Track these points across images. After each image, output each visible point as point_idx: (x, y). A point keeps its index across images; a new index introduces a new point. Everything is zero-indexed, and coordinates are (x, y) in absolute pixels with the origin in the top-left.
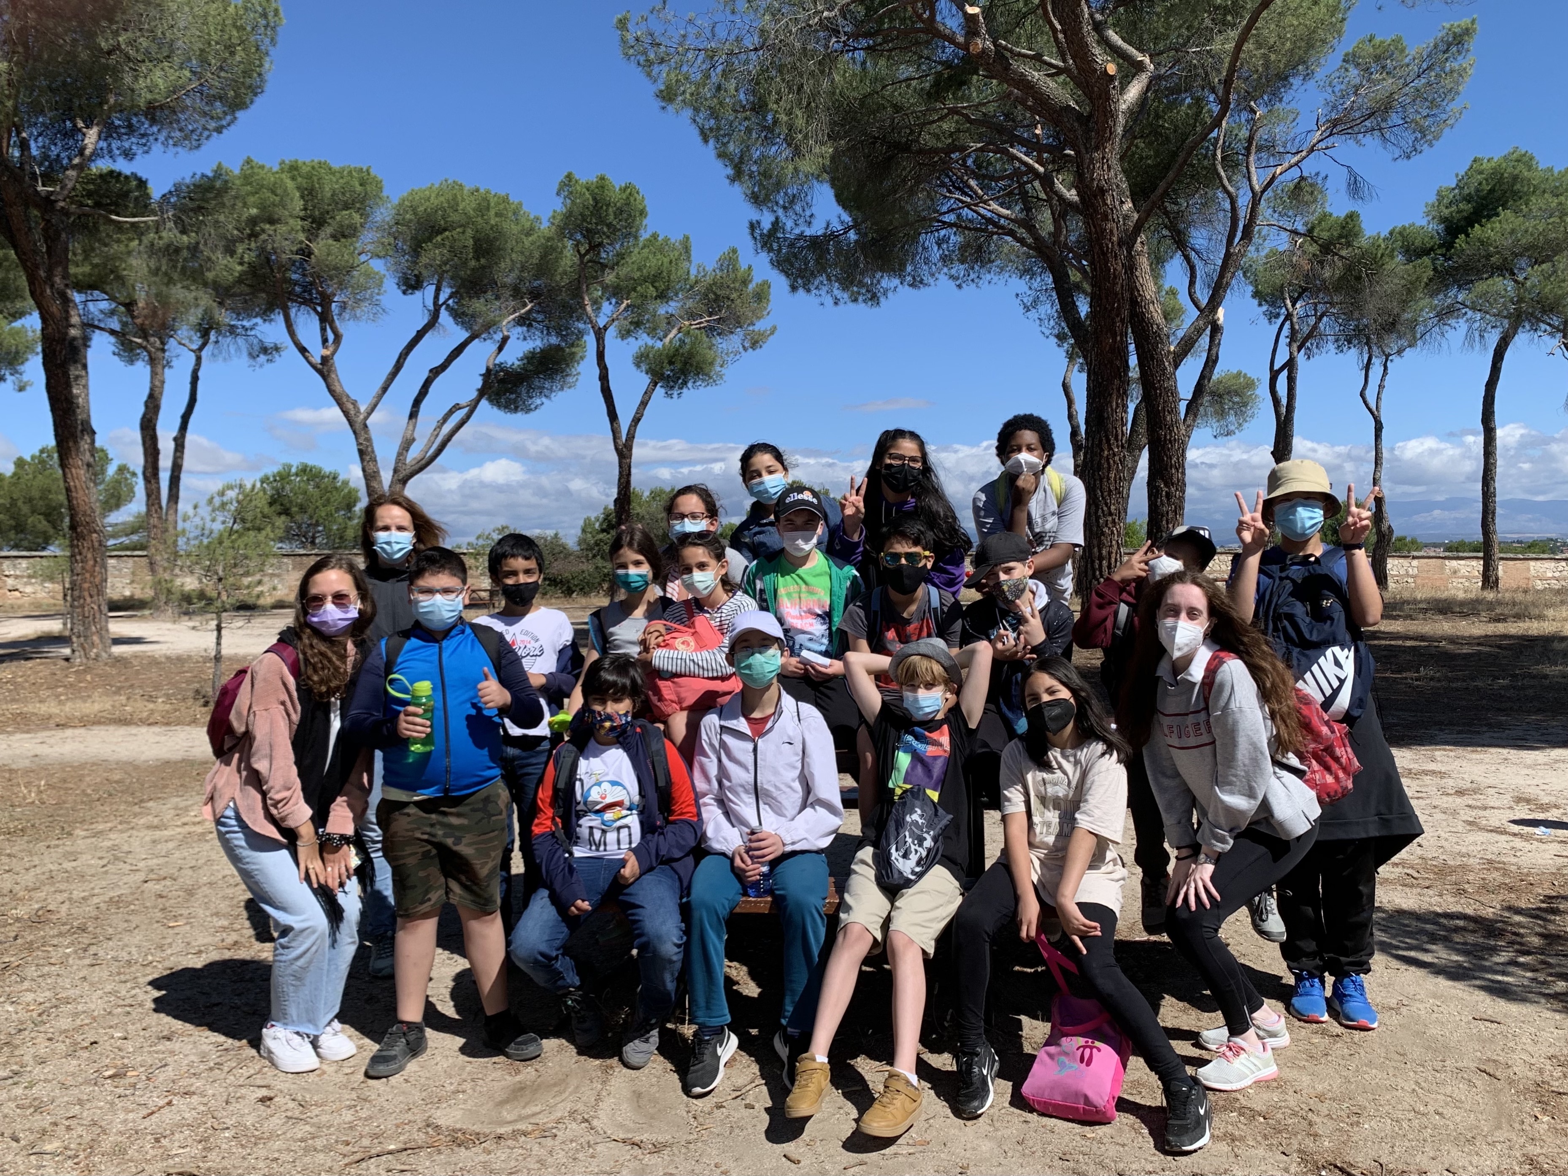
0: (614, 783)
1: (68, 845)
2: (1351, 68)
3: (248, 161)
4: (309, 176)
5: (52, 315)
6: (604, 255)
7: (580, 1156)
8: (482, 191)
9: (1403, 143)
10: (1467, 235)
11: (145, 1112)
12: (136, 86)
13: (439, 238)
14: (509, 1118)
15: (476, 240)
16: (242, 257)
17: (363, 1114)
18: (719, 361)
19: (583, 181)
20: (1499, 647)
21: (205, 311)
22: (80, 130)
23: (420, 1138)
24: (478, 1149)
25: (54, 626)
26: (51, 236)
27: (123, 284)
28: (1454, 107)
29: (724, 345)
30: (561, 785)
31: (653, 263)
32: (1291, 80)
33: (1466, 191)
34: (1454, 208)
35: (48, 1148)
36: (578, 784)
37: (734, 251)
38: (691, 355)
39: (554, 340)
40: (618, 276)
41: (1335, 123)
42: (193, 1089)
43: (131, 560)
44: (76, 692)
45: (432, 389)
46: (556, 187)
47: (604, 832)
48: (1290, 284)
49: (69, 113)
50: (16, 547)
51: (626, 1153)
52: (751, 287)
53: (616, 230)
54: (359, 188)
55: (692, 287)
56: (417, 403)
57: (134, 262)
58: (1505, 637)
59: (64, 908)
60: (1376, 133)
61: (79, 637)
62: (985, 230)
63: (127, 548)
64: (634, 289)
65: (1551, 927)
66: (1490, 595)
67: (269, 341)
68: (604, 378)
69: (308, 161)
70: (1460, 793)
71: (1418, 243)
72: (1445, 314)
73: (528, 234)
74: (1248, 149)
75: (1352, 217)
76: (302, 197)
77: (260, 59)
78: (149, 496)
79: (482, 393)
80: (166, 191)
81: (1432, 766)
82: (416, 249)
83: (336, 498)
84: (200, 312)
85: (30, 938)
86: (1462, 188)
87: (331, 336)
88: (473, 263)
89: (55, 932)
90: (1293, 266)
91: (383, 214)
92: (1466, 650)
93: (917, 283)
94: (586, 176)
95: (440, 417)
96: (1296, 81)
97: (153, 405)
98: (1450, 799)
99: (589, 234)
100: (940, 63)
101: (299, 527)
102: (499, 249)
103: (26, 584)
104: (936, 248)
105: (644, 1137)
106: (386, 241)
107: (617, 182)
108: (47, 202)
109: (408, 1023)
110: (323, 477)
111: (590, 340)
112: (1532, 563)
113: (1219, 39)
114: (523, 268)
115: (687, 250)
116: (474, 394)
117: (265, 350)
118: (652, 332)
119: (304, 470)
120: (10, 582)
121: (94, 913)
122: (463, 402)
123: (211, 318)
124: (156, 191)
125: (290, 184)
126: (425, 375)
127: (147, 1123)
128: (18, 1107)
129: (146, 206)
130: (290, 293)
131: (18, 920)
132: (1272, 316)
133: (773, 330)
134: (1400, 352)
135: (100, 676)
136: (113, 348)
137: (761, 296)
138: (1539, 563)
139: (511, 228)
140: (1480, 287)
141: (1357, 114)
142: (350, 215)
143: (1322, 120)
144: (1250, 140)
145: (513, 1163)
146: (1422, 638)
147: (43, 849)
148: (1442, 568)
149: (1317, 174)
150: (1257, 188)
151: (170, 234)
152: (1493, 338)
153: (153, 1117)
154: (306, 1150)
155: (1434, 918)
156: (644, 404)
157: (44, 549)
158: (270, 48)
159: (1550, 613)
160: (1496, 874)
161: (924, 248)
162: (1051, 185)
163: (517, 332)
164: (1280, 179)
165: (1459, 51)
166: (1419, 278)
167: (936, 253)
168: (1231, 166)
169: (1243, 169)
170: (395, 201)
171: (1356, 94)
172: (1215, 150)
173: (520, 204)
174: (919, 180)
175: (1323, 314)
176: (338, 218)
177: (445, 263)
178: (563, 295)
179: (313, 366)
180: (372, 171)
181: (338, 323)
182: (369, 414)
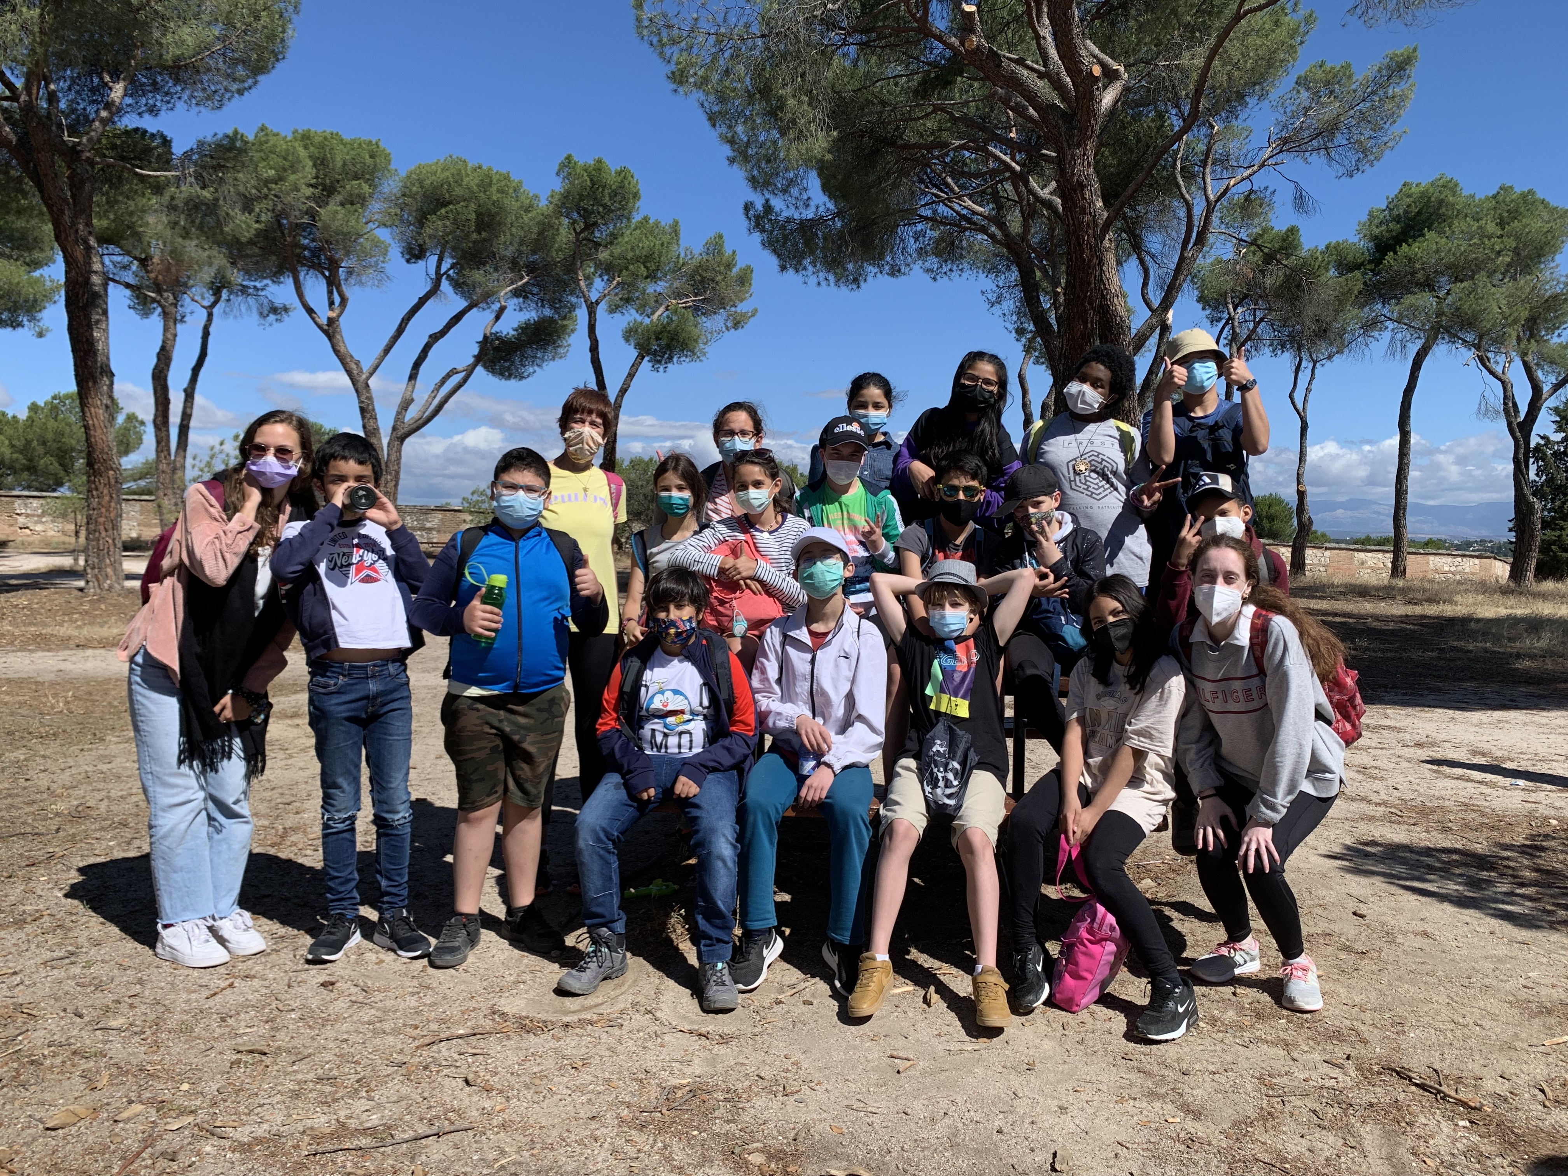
0: (676, 692)
1: (101, 750)
2: (1302, 91)
3: (263, 129)
4: (321, 146)
5: (76, 261)
6: (597, 234)
7: (649, 1044)
8: (484, 167)
9: (1346, 162)
10: (1395, 253)
11: (208, 993)
12: (163, 41)
13: (443, 211)
14: (573, 1008)
15: (479, 214)
16: (259, 216)
17: (428, 1000)
18: (703, 339)
19: (581, 163)
20: (1421, 625)
21: (219, 271)
22: (106, 84)
23: (488, 1024)
24: (547, 1036)
25: (66, 562)
26: (76, 184)
27: (140, 240)
28: (1395, 130)
29: (708, 324)
30: (627, 688)
31: (645, 244)
32: (1247, 99)
33: (1395, 212)
34: (1384, 227)
35: (114, 1024)
36: (643, 689)
37: (720, 237)
38: (677, 332)
39: (548, 312)
40: (612, 253)
41: (1285, 141)
42: (253, 973)
43: (138, 504)
44: (90, 618)
45: (431, 354)
46: (556, 168)
47: (666, 735)
48: (1233, 291)
49: (94, 66)
50: (29, 488)
51: (694, 1043)
52: (734, 270)
53: (610, 211)
54: (369, 161)
55: (680, 269)
56: (417, 365)
57: (151, 219)
58: (1424, 617)
59: (103, 806)
60: (1322, 152)
61: (93, 568)
62: (958, 225)
63: (134, 493)
64: (627, 269)
65: (1539, 861)
66: (1400, 583)
67: (278, 302)
68: (594, 349)
69: (319, 131)
70: (1419, 745)
71: (1350, 257)
72: (1371, 325)
73: (527, 211)
74: (1204, 163)
75: (1293, 230)
76: (315, 165)
77: (283, 26)
78: (158, 442)
79: (479, 359)
80: (187, 148)
81: (1387, 722)
82: (421, 220)
84: (212, 271)
85: (71, 831)
86: (1392, 210)
87: (337, 299)
88: (475, 236)
89: (97, 826)
90: (1238, 274)
91: (391, 186)
92: (1391, 626)
93: (895, 272)
94: (584, 158)
95: (438, 379)
96: (1251, 101)
97: (164, 357)
98: (1411, 750)
99: (585, 214)
100: (928, 64)
102: (500, 224)
103: (36, 523)
104: (912, 241)
105: (710, 1028)
106: (393, 211)
107: (613, 166)
108: (73, 153)
109: (467, 915)
111: (582, 314)
112: (1431, 558)
113: (1186, 55)
114: (522, 243)
115: (676, 233)
116: (471, 360)
117: (274, 310)
118: (641, 310)
120: (21, 520)
121: (135, 810)
122: (460, 367)
123: (223, 277)
124: (178, 149)
125: (302, 153)
126: (425, 340)
127: (210, 1003)
128: (77, 984)
129: (168, 162)
130: (299, 256)
131: (57, 814)
132: (1213, 320)
133: (754, 313)
134: (1330, 358)
135: (114, 606)
136: (128, 302)
137: (744, 279)
138: (1437, 558)
139: (511, 204)
140: (1409, 300)
141: (1306, 134)
142: (360, 185)
143: (1273, 138)
144: (1207, 154)
145: (584, 1050)
146: (1350, 615)
147: (77, 752)
148: (1352, 558)
149: (1266, 188)
150: (1212, 197)
151: (189, 189)
152: (1414, 348)
153: (217, 998)
154: (375, 1032)
155: (1428, 851)
156: (631, 376)
157: (54, 490)
158: (294, 16)
159: (1458, 598)
160: (1474, 815)
161: (902, 240)
162: (1026, 183)
163: (513, 303)
164: (1233, 190)
165: (1401, 77)
166: (1350, 291)
167: (912, 245)
168: (1189, 176)
169: (1199, 180)
170: (403, 174)
171: (1305, 115)
172: (1175, 161)
173: (520, 182)
174: (902, 173)
175: (1262, 320)
176: (348, 187)
177: (447, 234)
178: (558, 270)
179: (320, 327)
180: (381, 144)
181: (344, 287)
182: (371, 374)
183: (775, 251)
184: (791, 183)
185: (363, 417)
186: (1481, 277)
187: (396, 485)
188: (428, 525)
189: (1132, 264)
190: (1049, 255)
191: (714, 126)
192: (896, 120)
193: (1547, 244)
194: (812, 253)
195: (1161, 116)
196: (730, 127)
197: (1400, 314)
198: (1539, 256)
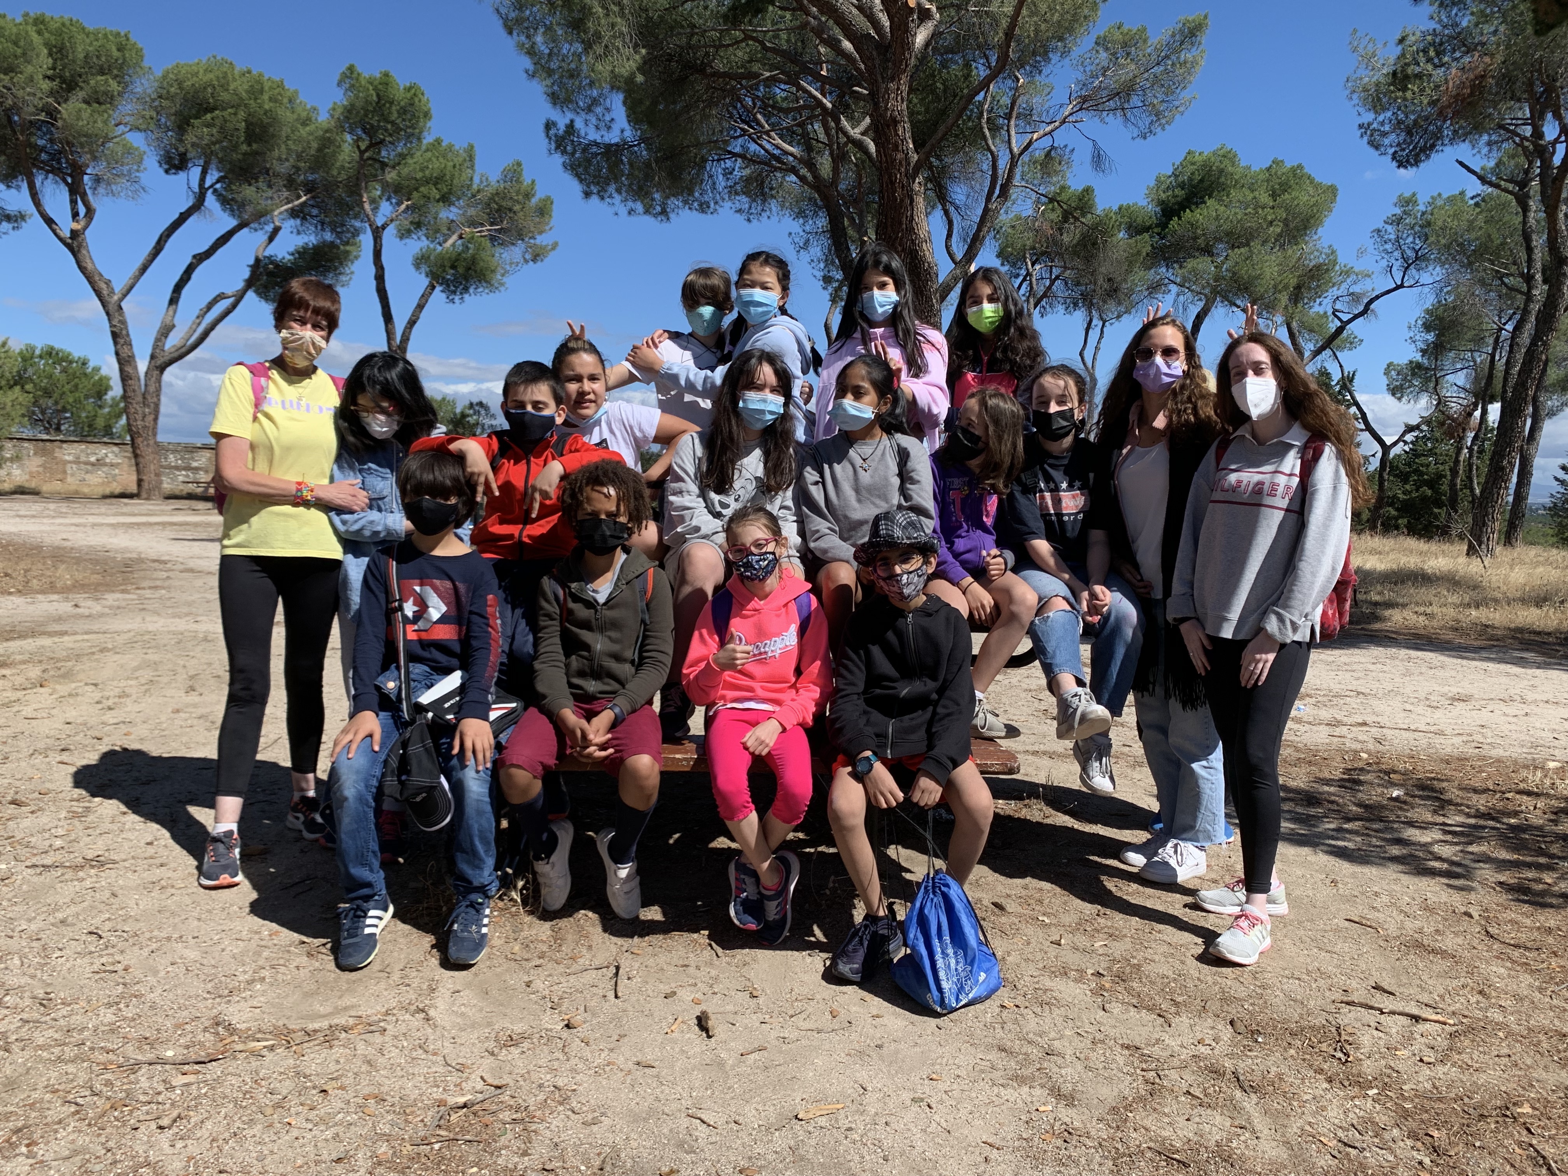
2: (1101, 50)
4: (59, 33)
6: (384, 153)
8: (254, 72)
9: (1140, 124)
10: (1180, 218)
13: (209, 116)
14: (323, 1011)
15: (249, 125)
17: (129, 1013)
18: (500, 270)
19: (365, 75)
28: (1185, 95)
29: (506, 256)
31: (436, 165)
32: (1051, 55)
33: (1180, 179)
34: (1170, 193)
37: (519, 164)
38: (474, 260)
39: (328, 236)
40: (399, 173)
41: (1084, 99)
45: (194, 276)
46: (337, 77)
48: (1034, 248)
52: (534, 201)
53: (398, 130)
54: (116, 54)
55: (474, 196)
56: (178, 288)
60: (1119, 112)
62: (768, 165)
64: (416, 189)
65: (1359, 795)
67: (11, 208)
68: (380, 278)
69: (56, 16)
71: (1140, 221)
72: (1156, 288)
73: (304, 124)
74: (1008, 117)
75: (1088, 191)
76: (50, 54)
79: (250, 284)
82: (182, 125)
83: (85, 384)
86: (1176, 176)
87: (82, 210)
88: (244, 147)
90: (1037, 231)
91: (144, 85)
93: (703, 207)
94: (369, 71)
95: (204, 304)
96: (1054, 57)
99: (370, 131)
101: (43, 412)
102: (273, 136)
104: (721, 178)
106: (147, 114)
107: (401, 81)
110: (71, 362)
111: (366, 240)
114: (299, 158)
115: (471, 158)
116: (240, 285)
117: (8, 217)
118: (432, 236)
119: (50, 353)
122: (229, 292)
125: (36, 38)
126: (188, 260)
130: (35, 160)
133: (555, 246)
134: (1119, 317)
137: (543, 211)
139: (286, 115)
140: (1190, 264)
141: (1104, 94)
142: (106, 81)
143: (1074, 96)
144: (1012, 107)
145: (333, 1068)
149: (1066, 146)
150: (1015, 151)
152: (1194, 310)
156: (420, 307)
161: (711, 176)
162: (837, 121)
163: (289, 225)
164: (1035, 145)
165: (1192, 44)
166: (1139, 253)
167: (721, 182)
168: (995, 129)
169: (1004, 132)
170: (159, 74)
171: (1104, 75)
172: (981, 114)
173: (296, 92)
174: (711, 104)
175: (1057, 278)
176: (92, 82)
177: (214, 144)
178: (341, 192)
179: (61, 239)
180: (130, 36)
181: (90, 197)
182: (125, 296)
183: (578, 176)
184: (595, 102)
185: (116, 343)
186: (1256, 244)
187: (156, 419)
188: (195, 464)
189: (938, 213)
190: (855, 202)
191: (510, 33)
192: (706, 46)
193: (1312, 217)
194: (616, 179)
195: (967, 65)
196: (528, 37)
197: (1184, 277)
198: (1306, 228)
